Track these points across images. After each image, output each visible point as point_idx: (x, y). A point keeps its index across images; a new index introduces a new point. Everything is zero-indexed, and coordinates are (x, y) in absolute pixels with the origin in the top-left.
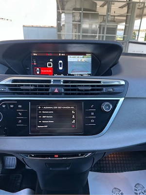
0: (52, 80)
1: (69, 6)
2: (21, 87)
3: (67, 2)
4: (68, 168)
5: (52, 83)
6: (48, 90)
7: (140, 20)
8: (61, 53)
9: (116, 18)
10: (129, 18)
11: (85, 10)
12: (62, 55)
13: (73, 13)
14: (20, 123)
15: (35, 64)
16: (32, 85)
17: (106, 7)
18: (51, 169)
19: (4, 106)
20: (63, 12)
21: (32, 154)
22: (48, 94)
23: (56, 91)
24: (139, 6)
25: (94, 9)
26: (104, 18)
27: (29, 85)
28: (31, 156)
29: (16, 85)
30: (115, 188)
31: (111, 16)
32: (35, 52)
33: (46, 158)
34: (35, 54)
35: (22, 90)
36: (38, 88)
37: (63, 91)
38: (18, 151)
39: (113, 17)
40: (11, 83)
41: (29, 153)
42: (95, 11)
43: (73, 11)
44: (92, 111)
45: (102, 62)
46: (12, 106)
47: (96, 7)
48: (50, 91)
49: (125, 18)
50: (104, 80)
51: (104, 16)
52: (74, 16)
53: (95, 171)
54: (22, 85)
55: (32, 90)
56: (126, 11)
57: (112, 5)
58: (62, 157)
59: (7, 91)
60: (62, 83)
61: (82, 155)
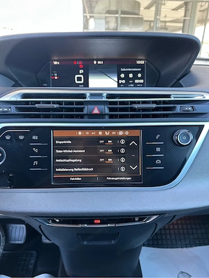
0: (88, 95)
1: (100, 7)
2: (37, 105)
3: (97, 2)
4: (113, 242)
5: (88, 99)
6: (82, 110)
7: (203, 27)
8: (97, 60)
9: (168, 24)
10: (187, 23)
11: (123, 13)
12: (99, 62)
13: (106, 17)
14: (36, 166)
15: (56, 78)
16: (54, 102)
17: (153, 9)
18: (85, 243)
19: (8, 137)
20: (91, 17)
21: (57, 217)
22: (82, 116)
23: (96, 111)
24: (201, 6)
25: (137, 12)
26: (150, 25)
27: (49, 102)
28: (54, 222)
29: (27, 103)
30: (182, 272)
31: (162, 22)
32: (56, 58)
33: (80, 226)
34: (55, 63)
35: (39, 110)
36: (63, 106)
37: (107, 111)
38: (33, 213)
39: (163, 24)
40: (19, 99)
41: (50, 217)
42: (138, 15)
43: (107, 15)
44: (158, 146)
45: (163, 73)
46: (21, 137)
47: (139, 10)
48: (85, 112)
49: (181, 25)
51: (150, 21)
52: (107, 22)
53: (149, 246)
54: (39, 102)
55: (54, 110)
56: (183, 14)
57: (163, 7)
58: (107, 224)
59: (12, 112)
60: (104, 99)
61: (140, 220)
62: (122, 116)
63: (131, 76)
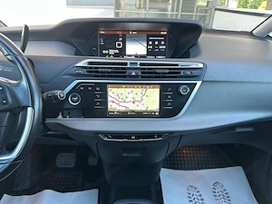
0: (129, 63)
2: (99, 70)
5: (128, 66)
8: (132, 31)
12: (134, 33)
15: (102, 43)
19: (82, 89)
22: (125, 77)
23: (134, 74)
30: (191, 186)
32: (102, 29)
34: (102, 32)
36: (114, 70)
37: (140, 74)
40: (87, 66)
45: (179, 42)
46: (90, 89)
48: (127, 74)
50: (182, 63)
59: (84, 73)
60: (139, 66)
61: (158, 137)
62: (149, 77)
63: (156, 43)
